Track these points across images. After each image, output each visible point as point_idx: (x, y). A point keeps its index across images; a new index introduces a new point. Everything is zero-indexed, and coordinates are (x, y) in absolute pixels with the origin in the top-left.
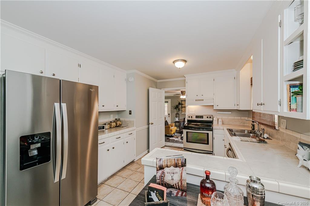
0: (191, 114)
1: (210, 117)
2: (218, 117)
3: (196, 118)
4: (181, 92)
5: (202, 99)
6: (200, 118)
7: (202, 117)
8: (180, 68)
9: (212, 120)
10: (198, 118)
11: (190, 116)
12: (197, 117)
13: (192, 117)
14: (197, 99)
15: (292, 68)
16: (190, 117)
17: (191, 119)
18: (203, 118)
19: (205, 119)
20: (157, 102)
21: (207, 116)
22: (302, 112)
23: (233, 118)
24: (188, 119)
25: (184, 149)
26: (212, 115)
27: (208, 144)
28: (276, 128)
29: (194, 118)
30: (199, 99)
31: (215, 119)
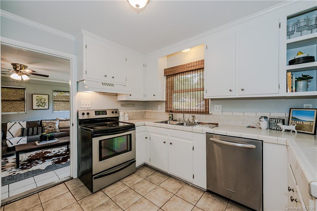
0: (85, 109)
1: (116, 112)
2: (124, 111)
3: (96, 115)
5: (112, 83)
6: (102, 114)
7: (105, 112)
9: (118, 116)
10: (99, 114)
11: (84, 112)
12: (97, 113)
13: (88, 114)
14: (104, 82)
16: (86, 114)
18: (106, 114)
19: (109, 115)
21: (112, 111)
24: (80, 118)
25: (95, 178)
26: (118, 109)
27: (131, 150)
28: (210, 113)
29: (93, 116)
30: (108, 82)
31: (121, 114)
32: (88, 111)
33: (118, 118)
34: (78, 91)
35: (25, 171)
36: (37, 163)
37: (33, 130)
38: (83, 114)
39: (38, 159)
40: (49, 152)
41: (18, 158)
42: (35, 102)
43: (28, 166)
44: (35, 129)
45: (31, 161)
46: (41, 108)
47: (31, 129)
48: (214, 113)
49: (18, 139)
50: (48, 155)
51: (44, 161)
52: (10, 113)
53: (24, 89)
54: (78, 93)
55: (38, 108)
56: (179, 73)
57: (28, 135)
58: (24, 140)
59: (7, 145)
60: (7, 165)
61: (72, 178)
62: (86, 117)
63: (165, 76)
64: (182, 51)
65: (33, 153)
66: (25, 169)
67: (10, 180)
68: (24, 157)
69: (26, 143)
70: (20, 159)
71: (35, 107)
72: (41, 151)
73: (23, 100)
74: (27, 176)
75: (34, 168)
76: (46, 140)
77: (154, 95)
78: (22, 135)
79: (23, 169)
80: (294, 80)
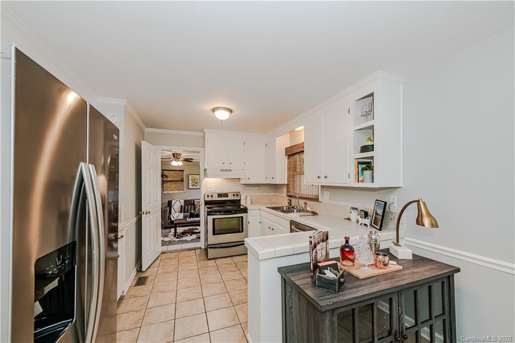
0: (211, 192)
1: (237, 195)
2: (246, 194)
3: (218, 197)
4: (173, 154)
5: (230, 168)
6: (224, 197)
7: (226, 195)
8: (222, 120)
9: (239, 199)
10: (221, 197)
11: (208, 194)
12: (220, 195)
13: (212, 196)
14: (222, 168)
15: (359, 150)
16: (210, 196)
17: (211, 200)
18: (228, 197)
19: (230, 197)
20: (152, 170)
21: (233, 194)
22: (373, 182)
23: (261, 194)
24: (206, 200)
25: (210, 248)
26: (239, 192)
27: (242, 231)
28: (320, 200)
29: (216, 198)
30: (226, 168)
31: (243, 197)
32: (212, 194)
33: (239, 201)
34: (205, 177)
35: (179, 239)
36: (187, 236)
37: (188, 208)
38: (208, 196)
39: (188, 233)
40: (197, 229)
41: (175, 230)
42: (190, 182)
43: (181, 237)
44: (189, 207)
45: (184, 233)
46: (194, 187)
47: (186, 207)
48: (323, 201)
49: (178, 214)
50: (196, 231)
51: (191, 235)
52: (174, 192)
53: (183, 170)
54: (206, 178)
55: (193, 188)
56: (296, 153)
57: (184, 212)
58: (181, 216)
59: (171, 219)
60: (170, 234)
61: (201, 248)
62: (210, 199)
63: (286, 155)
64: (296, 129)
65: (187, 228)
66: (179, 238)
67: (169, 243)
68: (180, 230)
69: (182, 218)
70: (177, 231)
71: (190, 187)
72: (192, 227)
73: (182, 180)
74: (179, 242)
75: (184, 239)
76: (193, 217)
77: (273, 178)
78: (181, 212)
79: (177, 238)
80: (360, 169)
